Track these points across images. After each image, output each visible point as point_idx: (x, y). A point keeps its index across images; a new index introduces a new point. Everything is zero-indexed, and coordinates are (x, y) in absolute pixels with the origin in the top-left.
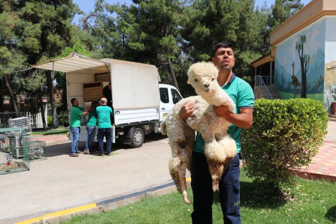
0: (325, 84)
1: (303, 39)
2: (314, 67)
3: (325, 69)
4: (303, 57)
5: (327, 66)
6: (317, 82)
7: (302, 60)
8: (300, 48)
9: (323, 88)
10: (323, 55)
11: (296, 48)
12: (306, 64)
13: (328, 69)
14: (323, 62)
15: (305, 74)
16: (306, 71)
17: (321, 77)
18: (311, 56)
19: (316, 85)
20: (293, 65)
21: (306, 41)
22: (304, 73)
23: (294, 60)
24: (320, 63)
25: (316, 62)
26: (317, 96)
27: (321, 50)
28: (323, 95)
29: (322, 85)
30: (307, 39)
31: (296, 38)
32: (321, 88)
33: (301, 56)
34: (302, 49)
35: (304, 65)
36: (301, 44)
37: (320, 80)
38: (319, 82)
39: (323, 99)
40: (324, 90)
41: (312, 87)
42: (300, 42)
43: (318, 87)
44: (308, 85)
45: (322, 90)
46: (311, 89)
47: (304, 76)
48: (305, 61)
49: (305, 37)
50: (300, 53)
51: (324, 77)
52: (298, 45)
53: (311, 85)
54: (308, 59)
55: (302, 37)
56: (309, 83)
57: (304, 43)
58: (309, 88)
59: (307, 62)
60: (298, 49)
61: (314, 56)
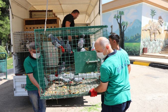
0: (141, 38)
1: (122, 13)
2: (132, 28)
4: (121, 23)
5: (142, 29)
6: (135, 36)
7: (120, 25)
8: (119, 18)
9: (140, 40)
10: (141, 23)
11: (115, 17)
12: (124, 27)
13: (142, 30)
14: (140, 27)
15: (123, 32)
16: (124, 31)
17: (138, 34)
18: (129, 22)
19: (134, 38)
20: (111, 27)
21: (124, 14)
22: (122, 31)
23: (112, 24)
24: (137, 27)
25: (133, 26)
26: (134, 44)
27: (138, 20)
28: (140, 44)
29: (139, 39)
30: (125, 13)
31: (114, 12)
32: (138, 40)
33: (119, 22)
34: (120, 18)
35: (122, 27)
36: (120, 15)
37: (137, 36)
38: (137, 37)
39: (140, 46)
40: (141, 41)
41: (130, 39)
42: (118, 14)
43: (135, 40)
44: (126, 38)
45: (139, 41)
46: (128, 40)
47: (122, 33)
48: (123, 25)
49: (123, 12)
50: (118, 20)
51: (141, 34)
52: (117, 16)
53: (128, 38)
54: (126, 24)
55: (120, 12)
56: (127, 37)
57: (122, 15)
58: (127, 39)
59: (125, 25)
60: (117, 18)
61: (131, 23)
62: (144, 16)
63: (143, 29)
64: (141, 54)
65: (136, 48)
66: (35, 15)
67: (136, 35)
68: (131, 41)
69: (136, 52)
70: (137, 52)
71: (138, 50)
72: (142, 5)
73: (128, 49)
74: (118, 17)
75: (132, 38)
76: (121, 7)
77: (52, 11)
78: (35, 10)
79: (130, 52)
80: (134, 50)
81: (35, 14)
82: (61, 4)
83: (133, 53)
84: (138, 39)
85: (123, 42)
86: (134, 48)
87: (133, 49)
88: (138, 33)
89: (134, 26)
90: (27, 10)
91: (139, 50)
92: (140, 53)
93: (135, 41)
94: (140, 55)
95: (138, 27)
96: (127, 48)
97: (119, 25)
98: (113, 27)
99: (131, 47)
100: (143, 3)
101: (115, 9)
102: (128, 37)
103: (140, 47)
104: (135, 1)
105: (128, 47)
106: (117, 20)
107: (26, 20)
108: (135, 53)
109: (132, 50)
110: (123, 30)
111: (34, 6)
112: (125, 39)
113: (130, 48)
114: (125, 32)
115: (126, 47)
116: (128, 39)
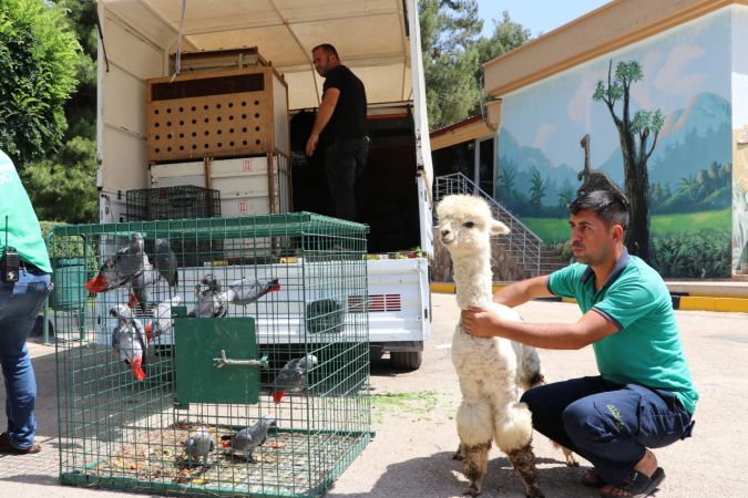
0: (734, 183)
1: (630, 71)
2: (682, 142)
3: (734, 146)
4: (632, 119)
5: (737, 138)
6: (699, 179)
7: (625, 129)
8: (617, 97)
9: (728, 196)
10: (727, 109)
11: (597, 96)
12: (643, 138)
13: (739, 144)
14: (727, 129)
15: (643, 163)
16: (645, 157)
18: (666, 113)
19: (695, 190)
20: (584, 143)
21: (640, 77)
22: (637, 161)
23: (588, 129)
24: (710, 131)
25: (690, 130)
26: (701, 218)
27: (713, 97)
28: (730, 215)
29: (724, 188)
30: (644, 71)
31: (595, 72)
32: (720, 196)
33: (621, 117)
34: (623, 97)
35: (637, 139)
36: (620, 84)
37: (711, 174)
38: (711, 180)
39: (731, 224)
40: (734, 201)
41: (675, 196)
42: (613, 80)
43: (704, 195)
44: (656, 191)
45: (723, 202)
46: (669, 201)
47: (636, 170)
48: (638, 128)
49: (635, 65)
50: (614, 109)
51: (731, 166)
52: (606, 88)
53: (668, 190)
54: (654, 123)
55: (622, 66)
56: (663, 187)
57: (633, 81)
58: (662, 199)
59: (647, 130)
60: (607, 98)
61: (680, 113)
62: (741, 71)
63: (741, 141)
64: (739, 268)
65: (709, 237)
66: (191, 69)
67: (705, 174)
68: (683, 206)
69: (712, 261)
70: (719, 259)
71: (719, 248)
72: (728, 17)
73: (669, 248)
74: (615, 92)
75: (688, 189)
76: (626, 40)
77: (253, 51)
78: (192, 51)
79: (681, 261)
80: (700, 252)
81: (193, 67)
82: (286, 23)
83: (695, 264)
84: (716, 193)
85: (646, 212)
86: (699, 241)
87: (695, 247)
88: (715, 163)
89: (695, 130)
90: (163, 51)
91: (726, 245)
92: (735, 262)
93: (706, 200)
94: (734, 272)
95: (716, 130)
96: (667, 242)
97: (621, 131)
98: (592, 145)
99: (686, 236)
100: (735, 7)
101: (598, 55)
102: (667, 186)
103: (730, 233)
104: (691, 7)
105: (668, 235)
106: (611, 106)
107: (156, 82)
108: (708, 263)
109: (693, 252)
110: (642, 153)
111: (188, 37)
112: (653, 196)
113: (681, 241)
114: (650, 164)
115: (660, 236)
116: (670, 195)
